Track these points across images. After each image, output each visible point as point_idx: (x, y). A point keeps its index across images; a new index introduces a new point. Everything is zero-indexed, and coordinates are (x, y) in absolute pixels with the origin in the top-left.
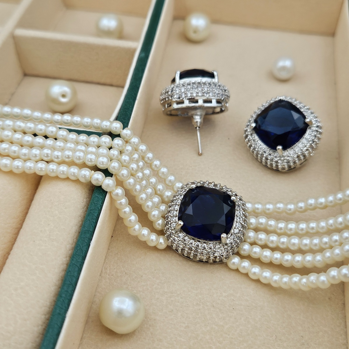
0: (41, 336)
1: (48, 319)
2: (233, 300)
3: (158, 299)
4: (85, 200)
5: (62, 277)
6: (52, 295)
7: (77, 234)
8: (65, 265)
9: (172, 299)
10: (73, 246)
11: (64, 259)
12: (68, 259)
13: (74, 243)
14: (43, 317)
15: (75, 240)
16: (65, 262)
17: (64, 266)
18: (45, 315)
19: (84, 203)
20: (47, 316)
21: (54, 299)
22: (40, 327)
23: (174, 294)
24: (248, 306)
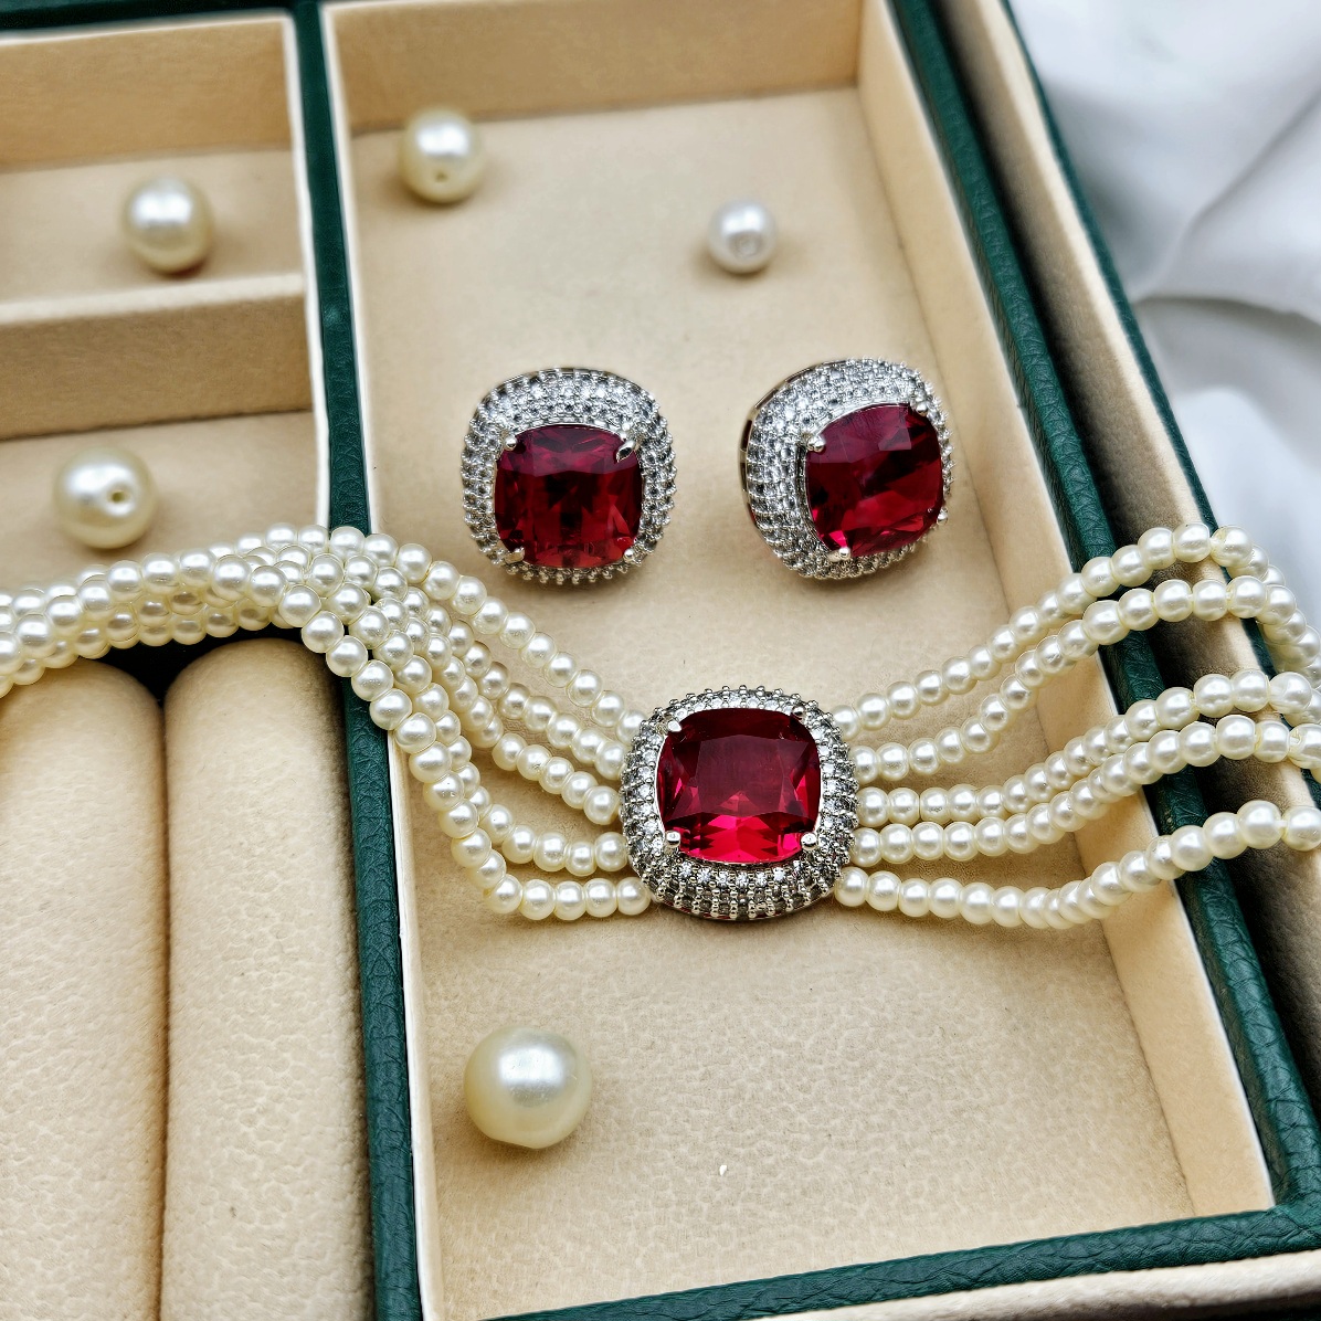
0: (358, 1219)
1: (359, 1172)
2: (804, 966)
3: (603, 1024)
4: (332, 815)
5: (354, 1049)
6: (346, 1104)
7: (347, 919)
8: (351, 1014)
9: (642, 1013)
10: (350, 953)
11: (343, 999)
12: (350, 993)
13: (350, 946)
14: (346, 1168)
15: (348, 935)
16: (349, 1006)
17: (349, 1019)
18: (350, 1162)
19: (332, 825)
20: (355, 1164)
21: (355, 1112)
22: (349, 1197)
23: (641, 999)
24: (848, 972)
